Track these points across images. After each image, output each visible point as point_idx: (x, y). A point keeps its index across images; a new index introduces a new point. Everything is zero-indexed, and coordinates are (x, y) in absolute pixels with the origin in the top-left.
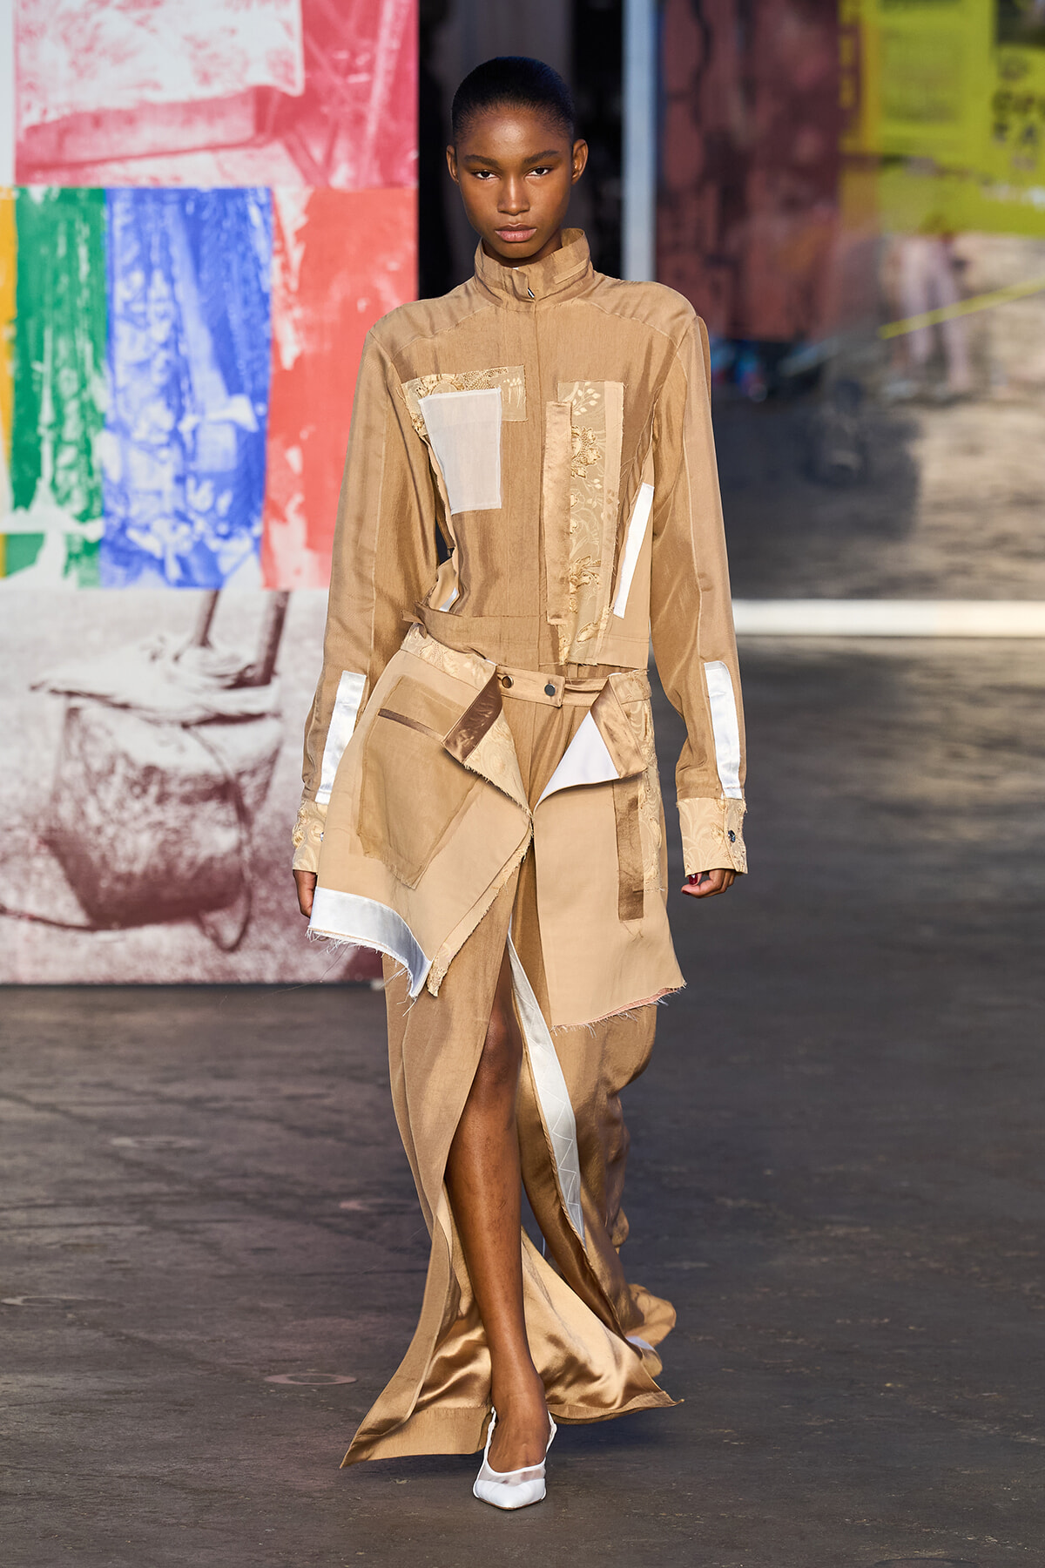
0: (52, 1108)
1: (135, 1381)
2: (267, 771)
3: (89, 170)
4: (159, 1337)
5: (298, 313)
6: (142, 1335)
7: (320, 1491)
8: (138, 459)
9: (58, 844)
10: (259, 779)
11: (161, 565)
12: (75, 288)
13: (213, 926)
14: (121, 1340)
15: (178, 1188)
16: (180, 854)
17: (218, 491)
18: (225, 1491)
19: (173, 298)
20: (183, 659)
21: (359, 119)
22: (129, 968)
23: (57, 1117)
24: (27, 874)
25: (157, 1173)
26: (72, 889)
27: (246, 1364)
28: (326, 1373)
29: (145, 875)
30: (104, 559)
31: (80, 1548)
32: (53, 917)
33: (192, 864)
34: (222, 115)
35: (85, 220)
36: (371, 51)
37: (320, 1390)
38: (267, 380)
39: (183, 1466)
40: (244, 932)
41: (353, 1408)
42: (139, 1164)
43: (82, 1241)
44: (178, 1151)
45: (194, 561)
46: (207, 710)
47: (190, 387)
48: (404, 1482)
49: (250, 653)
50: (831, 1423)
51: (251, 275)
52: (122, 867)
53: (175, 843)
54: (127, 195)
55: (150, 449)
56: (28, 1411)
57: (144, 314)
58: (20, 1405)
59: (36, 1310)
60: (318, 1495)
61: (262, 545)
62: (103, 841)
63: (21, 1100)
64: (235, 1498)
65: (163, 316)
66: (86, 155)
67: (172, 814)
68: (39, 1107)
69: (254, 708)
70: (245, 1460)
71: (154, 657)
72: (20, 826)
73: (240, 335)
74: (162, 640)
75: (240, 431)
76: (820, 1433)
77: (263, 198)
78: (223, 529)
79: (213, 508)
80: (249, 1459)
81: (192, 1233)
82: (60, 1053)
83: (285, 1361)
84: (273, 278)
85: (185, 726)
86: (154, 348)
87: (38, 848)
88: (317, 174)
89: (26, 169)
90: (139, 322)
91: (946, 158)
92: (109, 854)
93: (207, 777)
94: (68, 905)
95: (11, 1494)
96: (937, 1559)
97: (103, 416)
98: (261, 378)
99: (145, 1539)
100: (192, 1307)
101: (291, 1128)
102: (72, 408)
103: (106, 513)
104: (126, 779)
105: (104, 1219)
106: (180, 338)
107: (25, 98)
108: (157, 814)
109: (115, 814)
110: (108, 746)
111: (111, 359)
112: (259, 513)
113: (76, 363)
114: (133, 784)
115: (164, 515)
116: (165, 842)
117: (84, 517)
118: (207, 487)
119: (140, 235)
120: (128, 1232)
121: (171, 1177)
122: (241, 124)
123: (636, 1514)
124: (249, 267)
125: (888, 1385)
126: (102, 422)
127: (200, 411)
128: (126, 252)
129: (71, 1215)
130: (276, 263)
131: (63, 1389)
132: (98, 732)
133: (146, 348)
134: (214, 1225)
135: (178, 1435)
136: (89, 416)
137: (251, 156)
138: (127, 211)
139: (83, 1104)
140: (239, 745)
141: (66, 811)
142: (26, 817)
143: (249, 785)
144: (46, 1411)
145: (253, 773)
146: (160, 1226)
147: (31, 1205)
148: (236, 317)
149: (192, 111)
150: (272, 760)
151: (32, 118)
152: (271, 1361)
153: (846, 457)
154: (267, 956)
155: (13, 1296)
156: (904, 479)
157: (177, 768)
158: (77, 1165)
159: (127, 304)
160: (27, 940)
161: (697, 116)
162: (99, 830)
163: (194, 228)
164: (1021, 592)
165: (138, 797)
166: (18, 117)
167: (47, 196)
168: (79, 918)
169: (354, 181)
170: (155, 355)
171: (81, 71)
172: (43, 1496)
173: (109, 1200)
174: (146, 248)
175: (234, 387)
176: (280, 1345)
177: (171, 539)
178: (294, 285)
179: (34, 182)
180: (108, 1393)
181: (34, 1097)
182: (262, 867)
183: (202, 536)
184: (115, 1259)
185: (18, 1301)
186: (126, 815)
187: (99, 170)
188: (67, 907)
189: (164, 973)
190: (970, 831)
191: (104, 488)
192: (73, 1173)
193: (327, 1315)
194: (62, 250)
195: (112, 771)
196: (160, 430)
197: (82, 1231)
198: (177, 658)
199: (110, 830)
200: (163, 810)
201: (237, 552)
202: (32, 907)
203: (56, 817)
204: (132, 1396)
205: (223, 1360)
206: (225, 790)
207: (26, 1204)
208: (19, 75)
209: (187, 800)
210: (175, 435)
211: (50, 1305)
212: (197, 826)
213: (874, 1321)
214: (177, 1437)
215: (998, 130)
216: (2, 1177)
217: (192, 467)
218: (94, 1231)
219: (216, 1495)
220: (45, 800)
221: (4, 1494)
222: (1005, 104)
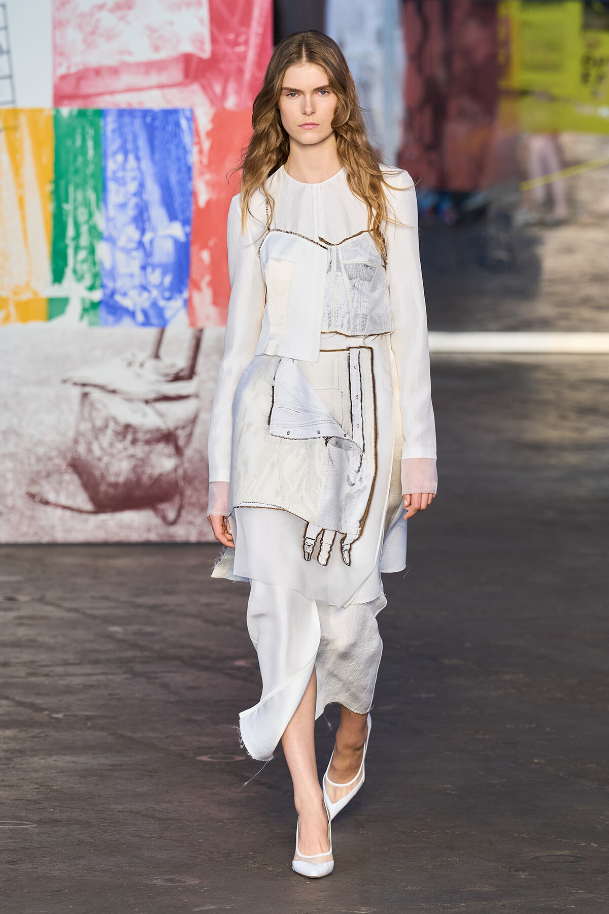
0: (76, 610)
1: (125, 759)
2: (191, 427)
3: (93, 99)
4: (138, 735)
5: (207, 177)
6: (128, 734)
7: (228, 819)
8: (120, 257)
9: (78, 467)
10: (187, 431)
11: (133, 314)
12: (86, 163)
13: (163, 510)
14: (117, 737)
15: (147, 654)
16: (143, 472)
17: (164, 274)
18: (176, 819)
19: (139, 169)
20: (145, 366)
21: (241, 71)
22: (116, 534)
23: (79, 615)
24: (60, 483)
25: (134, 646)
26: (85, 491)
28: (229, 755)
29: (125, 484)
30: (102, 311)
31: (98, 850)
32: (75, 506)
33: (150, 477)
34: (166, 69)
35: (91, 126)
36: (247, 34)
37: (227, 764)
38: (191, 213)
39: (153, 806)
40: (179, 515)
41: (244, 774)
42: (124, 641)
43: (94, 683)
44: (146, 634)
45: (152, 313)
46: (158, 393)
47: (149, 218)
48: (274, 814)
49: (181, 362)
50: (505, 782)
51: (182, 156)
52: (112, 479)
53: (141, 466)
54: (114, 113)
55: (127, 251)
56: (67, 776)
57: (123, 178)
58: (63, 772)
59: (70, 721)
60: (227, 821)
61: (188, 303)
63: (60, 606)
64: (182, 823)
65: (134, 179)
66: (91, 90)
67: (139, 450)
68: (69, 610)
69: (184, 392)
70: (186, 802)
71: (130, 364)
72: (57, 457)
73: (176, 189)
74: (134, 355)
75: (176, 241)
76: (499, 787)
77: (188, 114)
78: (167, 294)
79: (162, 284)
80: (188, 802)
81: (156, 678)
82: (80, 580)
83: (207, 748)
84: (194, 158)
85: (147, 402)
86: (129, 196)
87: (66, 469)
88: (217, 101)
89: (59, 98)
90: (121, 182)
91: (557, 91)
92: (105, 472)
93: (158, 430)
95: (59, 821)
96: (565, 856)
97: (101, 233)
98: (187, 212)
99: (133, 845)
100: (155, 719)
101: (207, 621)
102: (84, 229)
103: (103, 286)
104: (114, 431)
105: (106, 671)
106: (143, 190)
107: (58, 60)
108: (131, 451)
109: (108, 451)
110: (104, 413)
111: (106, 203)
112: (186, 286)
113: (87, 204)
115: (134, 287)
116: (136, 466)
117: (92, 288)
118: (158, 272)
119: (121, 135)
120: (120, 678)
121: (142, 648)
122: (176, 74)
123: (400, 831)
124: (181, 152)
126: (100, 236)
127: (154, 230)
128: (113, 144)
129: (88, 669)
130: (195, 150)
131: (87, 764)
132: (98, 405)
133: (125, 196)
134: (166, 674)
135: (150, 788)
136: (94, 233)
137: (181, 91)
138: (114, 122)
139: (93, 608)
140: (176, 413)
141: (82, 449)
142: (60, 452)
143: (182, 435)
144: (77, 776)
145: (184, 427)
146: (136, 675)
147: (66, 663)
148: (174, 179)
149: (150, 67)
150: (194, 420)
151: (62, 71)
152: (199, 748)
153: (502, 255)
154: (191, 528)
155: (58, 713)
156: (533, 267)
157: (142, 425)
158: (91, 641)
159: (114, 172)
160: (61, 519)
161: (420, 69)
163: (151, 131)
164: (596, 328)
165: (121, 441)
166: (54, 70)
167: (71, 114)
168: (89, 506)
169: (238, 105)
170: (129, 200)
171: (89, 45)
172: (77, 822)
173: (109, 661)
174: (125, 141)
175: (172, 217)
176: (204, 739)
177: (138, 300)
178: (205, 161)
179: (63, 105)
180: (111, 766)
181: (66, 604)
182: (188, 479)
183: (156, 298)
184: (113, 693)
186: (114, 451)
187: (98, 99)
188: (82, 500)
189: (135, 537)
190: (573, 459)
191: (102, 272)
192: (89, 646)
194: (79, 142)
195: (106, 426)
196: (132, 241)
197: (95, 678)
198: (142, 365)
199: (106, 459)
200: (135, 448)
201: (174, 308)
202: (63, 501)
203: (76, 452)
204: (124, 767)
205: (173, 748)
206: (168, 437)
207: (63, 663)
208: (55, 47)
209: (148, 442)
210: (141, 244)
211: (78, 718)
212: (154, 458)
213: (527, 726)
214: (149, 790)
215: (585, 77)
216: (50, 649)
217: (150, 261)
218: (102, 678)
219: (171, 821)
220: (70, 443)
221: (56, 821)
222: (587, 61)
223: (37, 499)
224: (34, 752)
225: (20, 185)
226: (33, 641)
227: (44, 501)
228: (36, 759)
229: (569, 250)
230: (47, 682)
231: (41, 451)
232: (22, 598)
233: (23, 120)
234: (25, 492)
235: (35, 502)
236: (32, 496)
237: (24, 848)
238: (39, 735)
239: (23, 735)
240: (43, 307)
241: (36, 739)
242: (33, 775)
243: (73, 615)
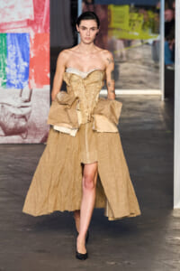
3: (4, 31)
5: (33, 50)
8: (11, 71)
11: (14, 85)
12: (2, 47)
17: (22, 75)
19: (16, 49)
21: (42, 23)
22: (10, 141)
25: (15, 170)
30: (7, 85)
34: (23, 23)
35: (4, 38)
36: (43, 14)
38: (29, 59)
42: (12, 169)
44: (18, 167)
45: (19, 85)
47: (19, 61)
54: (10, 34)
55: (13, 69)
57: (12, 51)
61: (29, 83)
65: (15, 51)
66: (4, 28)
73: (25, 53)
75: (25, 67)
77: (28, 34)
78: (23, 80)
79: (22, 78)
84: (30, 46)
88: (36, 31)
91: (123, 28)
102: (2, 64)
103: (7, 78)
106: (17, 54)
111: (8, 57)
112: (28, 78)
113: (3, 57)
115: (15, 79)
117: (4, 79)
122: (25, 24)
124: (26, 44)
126: (6, 66)
127: (20, 64)
128: (9, 42)
130: (30, 43)
133: (12, 55)
137: (26, 29)
138: (10, 37)
148: (25, 50)
149: (18, 22)
154: (30, 140)
159: (10, 49)
163: (19, 39)
169: (41, 32)
170: (14, 56)
171: (3, 17)
174: (12, 41)
175: (24, 60)
177: (16, 82)
178: (33, 46)
182: (29, 127)
183: (20, 81)
187: (6, 31)
189: (16, 142)
191: (7, 75)
196: (14, 67)
201: (25, 84)
206: (24, 117)
210: (16, 67)
215: (130, 25)
217: (19, 72)
222: (131, 20)
229: (126, 68)
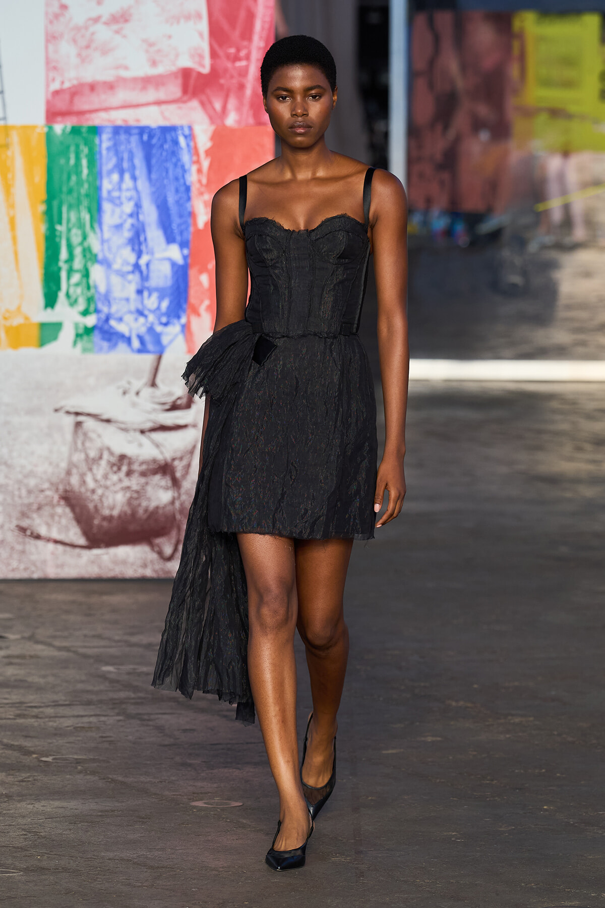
0: (67, 649)
1: (117, 805)
2: (189, 458)
3: (88, 116)
4: (130, 780)
5: (207, 197)
6: (120, 778)
7: (223, 868)
8: (115, 280)
9: (70, 499)
10: (185, 462)
11: (128, 340)
12: (80, 183)
13: (158, 546)
14: (109, 782)
15: (142, 695)
16: (139, 505)
17: (161, 299)
18: (169, 867)
19: (136, 188)
20: (141, 394)
21: (241, 87)
22: (110, 570)
23: (71, 655)
24: (52, 516)
25: (128, 686)
26: (78, 525)
27: (180, 795)
28: (225, 800)
29: (120, 517)
30: (96, 337)
31: (87, 900)
32: (67, 540)
33: (146, 510)
34: (163, 84)
35: (86, 144)
36: (248, 48)
37: (223, 810)
38: (189, 235)
39: (145, 853)
40: (176, 550)
41: (241, 820)
42: (118, 681)
43: (86, 725)
44: (140, 674)
45: (148, 338)
46: (155, 423)
47: (145, 239)
49: (178, 392)
50: (514, 829)
51: (180, 175)
52: (106, 512)
53: (137, 499)
54: (109, 130)
55: (122, 275)
56: (56, 822)
57: (119, 198)
58: (52, 818)
59: (60, 764)
60: (222, 869)
61: (186, 329)
62: (96, 497)
63: (49, 645)
64: (175, 871)
65: (130, 199)
66: (86, 107)
67: (135, 482)
68: (60, 649)
69: (181, 422)
70: (180, 849)
71: (125, 393)
72: (48, 489)
73: (174, 210)
74: (129, 383)
75: (173, 264)
76: (507, 834)
77: (187, 132)
78: (164, 320)
79: (158, 308)
80: (181, 849)
81: (149, 720)
82: (72, 618)
83: (202, 793)
84: (192, 177)
85: (142, 432)
86: (125, 217)
87: (59, 501)
88: (217, 118)
89: (52, 115)
90: (117, 202)
91: (573, 109)
92: (99, 505)
93: (154, 461)
94: (76, 534)
95: (47, 869)
96: (574, 906)
97: (96, 256)
98: (185, 234)
99: (123, 895)
100: (149, 762)
102: (78, 251)
103: (97, 311)
104: (109, 462)
105: (98, 713)
106: (140, 211)
107: (51, 75)
108: (126, 482)
109: (103, 482)
110: (98, 443)
111: (100, 224)
112: (184, 311)
113: (81, 225)
114: (112, 465)
115: (130, 312)
116: (131, 498)
117: (85, 313)
118: (155, 296)
119: (117, 153)
120: (111, 720)
121: (135, 689)
122: (174, 89)
123: (403, 881)
124: (179, 171)
125: (545, 807)
126: (95, 259)
127: (151, 253)
128: (109, 163)
129: (79, 710)
130: (194, 168)
131: (76, 809)
132: (92, 435)
133: (121, 217)
134: (160, 716)
135: (142, 835)
136: (88, 256)
137: (180, 108)
138: (110, 139)
139: (85, 647)
140: (174, 444)
141: (75, 480)
142: (52, 484)
143: (179, 466)
144: (66, 822)
145: (181, 459)
146: (129, 717)
147: (56, 704)
148: (171, 200)
149: (147, 82)
150: (192, 451)
151: (56, 86)
152: (194, 793)
153: (516, 279)
155: (47, 756)
156: (550, 292)
157: (138, 456)
158: (82, 682)
159: (109, 192)
160: (53, 553)
161: (431, 86)
162: (93, 491)
163: (147, 148)
165: (115, 473)
166: (48, 85)
167: (64, 131)
168: (82, 541)
169: (239, 122)
170: (125, 221)
171: (83, 59)
172: (65, 870)
173: (101, 702)
174: (120, 160)
175: (170, 239)
176: (199, 784)
177: (134, 325)
178: (204, 181)
179: (57, 122)
180: (101, 811)
181: (57, 643)
183: (152, 324)
184: (104, 735)
185: (49, 759)
186: (108, 483)
187: (93, 116)
188: (75, 535)
189: (130, 573)
190: (588, 492)
191: (96, 297)
192: (80, 686)
193: (225, 767)
194: (72, 161)
195: (101, 458)
196: (128, 264)
197: (86, 720)
198: (138, 393)
199: (100, 492)
200: (130, 480)
201: (172, 333)
202: (55, 535)
203: (69, 484)
204: (115, 813)
205: (167, 793)
206: (165, 469)
207: (53, 704)
208: (48, 61)
209: (143, 474)
210: (137, 266)
211: (67, 761)
212: (149, 489)
213: (537, 771)
214: (141, 837)
215: (603, 94)
216: (39, 689)
217: (147, 284)
218: (92, 719)
219: (164, 870)
220: (63, 475)
221: (44, 869)
223: (28, 533)
224: (22, 797)
225: (11, 206)
226: (21, 681)
227: (35, 534)
228: (23, 804)
230: (36, 724)
231: (32, 482)
232: (12, 637)
233: (15, 138)
234: (15, 525)
235: (26, 535)
236: (23, 530)
237: (9, 897)
238: (25, 780)
239: (10, 779)
240: (35, 333)
241: (24, 784)
242: (20, 820)
243: (64, 654)
